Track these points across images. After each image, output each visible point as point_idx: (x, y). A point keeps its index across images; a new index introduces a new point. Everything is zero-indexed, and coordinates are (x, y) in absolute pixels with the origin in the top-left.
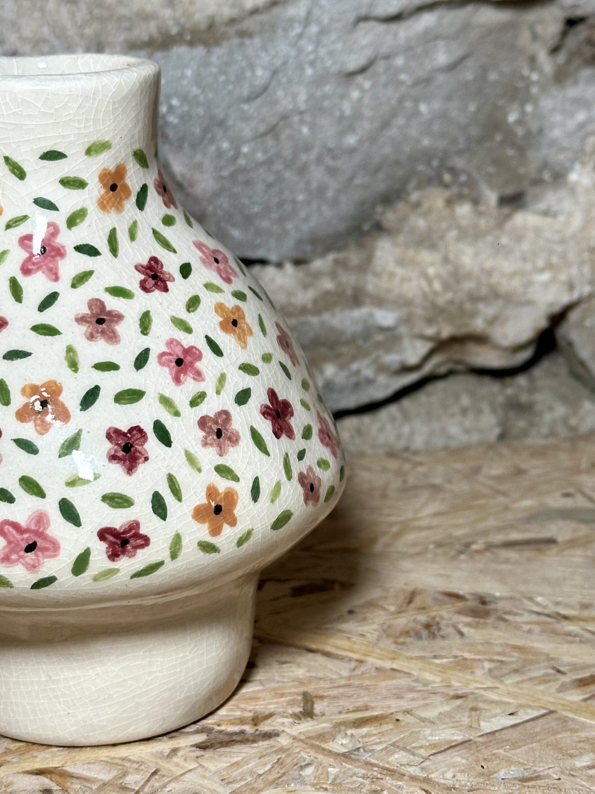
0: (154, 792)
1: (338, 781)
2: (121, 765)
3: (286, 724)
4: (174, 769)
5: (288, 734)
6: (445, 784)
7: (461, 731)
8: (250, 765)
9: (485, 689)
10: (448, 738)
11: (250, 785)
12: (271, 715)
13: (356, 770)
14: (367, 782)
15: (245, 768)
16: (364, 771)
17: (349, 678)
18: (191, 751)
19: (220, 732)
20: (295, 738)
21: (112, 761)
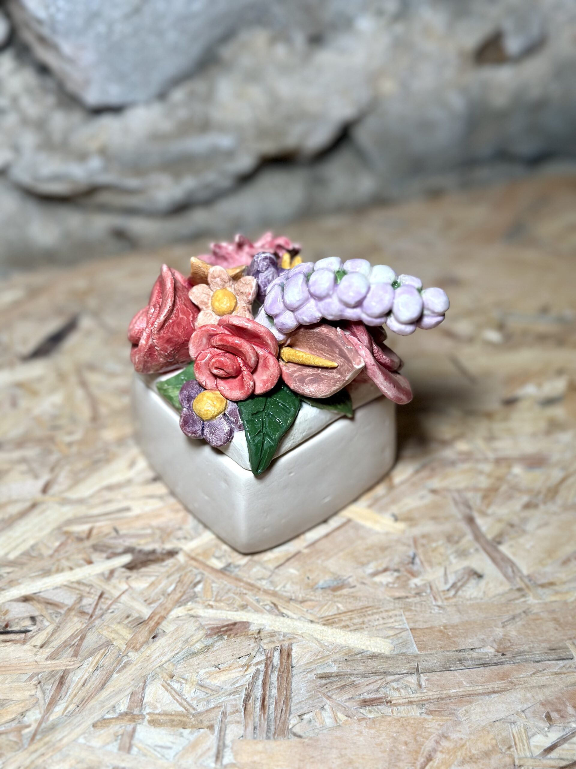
0: (102, 615)
2: (78, 589)
4: (113, 591)
5: (184, 551)
6: (284, 596)
8: (162, 585)
11: (164, 605)
12: (172, 531)
13: (230, 586)
15: (159, 588)
16: (235, 587)
18: (123, 572)
19: (141, 551)
20: (188, 556)
21: (71, 585)
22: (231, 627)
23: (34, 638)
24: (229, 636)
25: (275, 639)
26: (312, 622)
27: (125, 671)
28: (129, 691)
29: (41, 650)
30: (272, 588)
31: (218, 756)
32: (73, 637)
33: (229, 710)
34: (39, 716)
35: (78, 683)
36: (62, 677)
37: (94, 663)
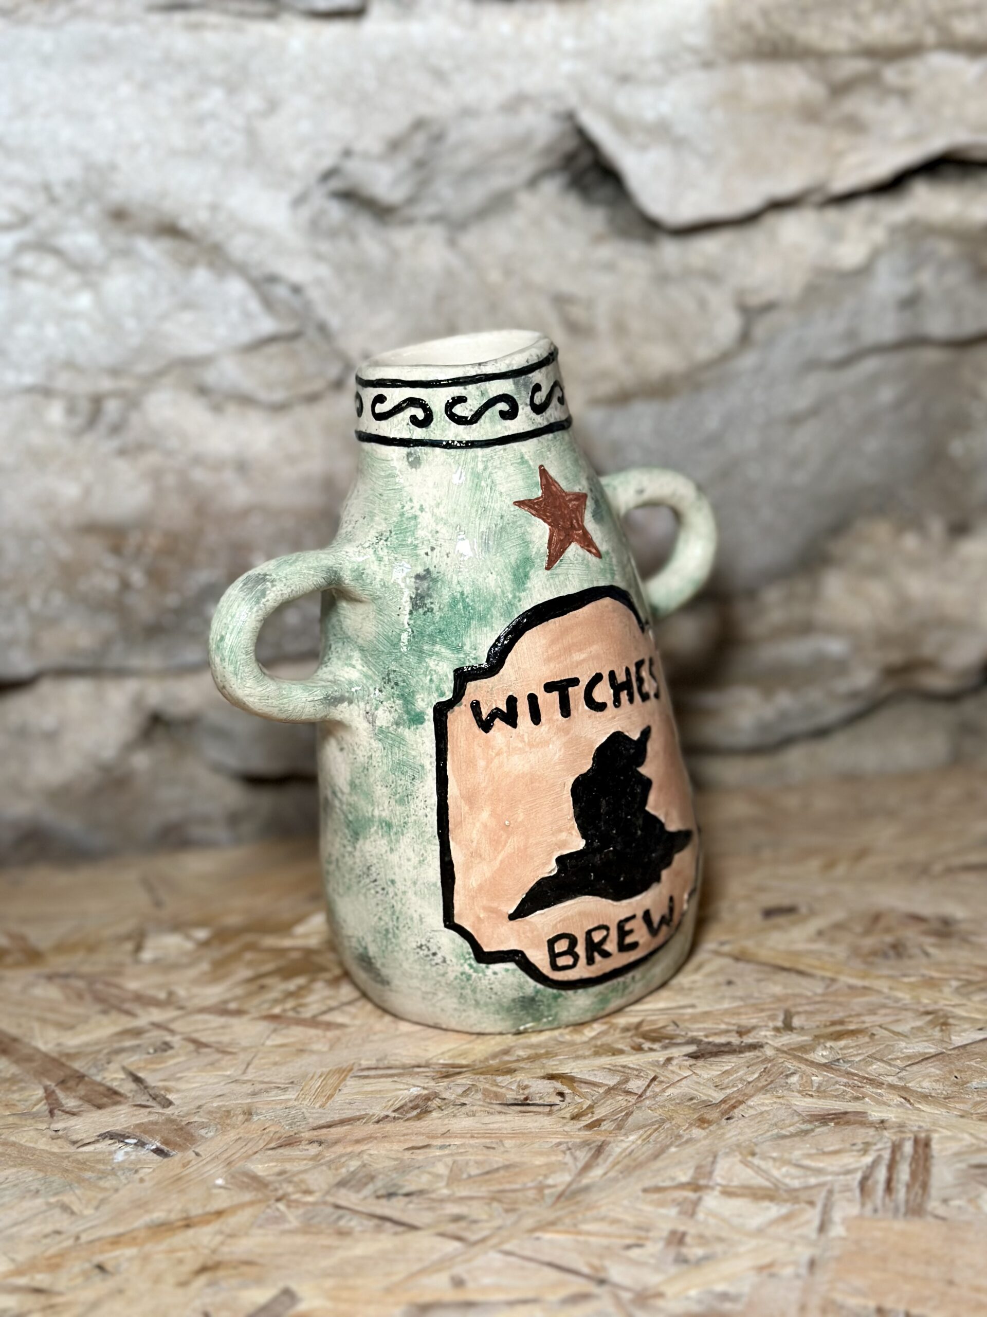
0: (655, 1096)
1: (822, 1089)
2: (623, 1072)
3: (769, 1037)
4: (670, 1076)
5: (770, 1045)
6: (920, 1092)
7: (933, 1044)
8: (739, 1074)
9: (954, 1006)
10: (921, 1051)
11: (742, 1091)
12: (754, 1028)
13: (838, 1079)
14: (849, 1090)
15: (735, 1076)
16: (845, 1080)
17: (823, 995)
18: (684, 1060)
19: (709, 1043)
20: (777, 1049)
21: (614, 1068)
22: (841, 1116)
23: (562, 1112)
24: (837, 1124)
25: (905, 1129)
26: (962, 1116)
27: (687, 1146)
28: (692, 1164)
29: (572, 1122)
30: (903, 1084)
31: (822, 1228)
32: (614, 1113)
33: (837, 1187)
34: (567, 1178)
35: (621, 1153)
36: (601, 1146)
37: (644, 1137)
